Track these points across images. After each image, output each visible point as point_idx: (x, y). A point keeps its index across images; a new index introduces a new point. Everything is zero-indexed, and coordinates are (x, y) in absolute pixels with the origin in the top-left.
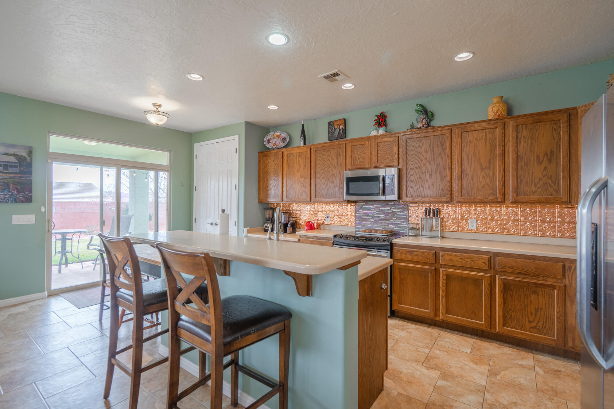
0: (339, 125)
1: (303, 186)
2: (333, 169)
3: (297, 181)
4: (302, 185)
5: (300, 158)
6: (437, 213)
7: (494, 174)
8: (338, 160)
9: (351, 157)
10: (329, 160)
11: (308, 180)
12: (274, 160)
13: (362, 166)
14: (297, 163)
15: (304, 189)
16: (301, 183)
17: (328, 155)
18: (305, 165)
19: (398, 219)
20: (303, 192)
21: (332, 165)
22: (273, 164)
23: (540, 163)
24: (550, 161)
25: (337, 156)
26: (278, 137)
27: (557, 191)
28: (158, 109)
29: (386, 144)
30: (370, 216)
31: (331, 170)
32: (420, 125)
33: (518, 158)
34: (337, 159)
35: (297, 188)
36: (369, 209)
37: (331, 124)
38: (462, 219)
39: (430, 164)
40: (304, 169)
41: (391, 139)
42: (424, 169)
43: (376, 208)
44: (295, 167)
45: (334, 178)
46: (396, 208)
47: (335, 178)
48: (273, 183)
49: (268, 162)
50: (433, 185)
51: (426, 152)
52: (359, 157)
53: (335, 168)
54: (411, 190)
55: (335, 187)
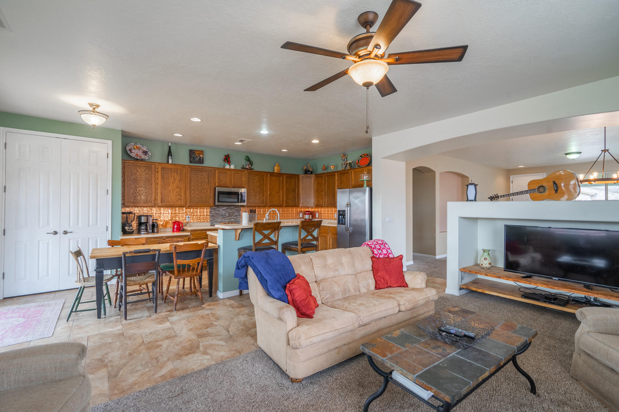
0: (200, 154)
1: (179, 195)
2: (205, 185)
3: (173, 190)
4: (177, 193)
5: (175, 173)
6: (255, 212)
7: (280, 195)
8: (209, 180)
9: (218, 179)
10: (201, 178)
11: (183, 191)
12: (145, 171)
13: (225, 186)
14: (173, 177)
15: (179, 197)
16: (177, 192)
17: (201, 175)
18: (181, 179)
19: (236, 216)
20: (179, 199)
21: (205, 182)
22: (144, 173)
23: (292, 192)
24: (294, 192)
25: (208, 177)
26: (139, 148)
27: (296, 202)
28: (96, 109)
29: (239, 175)
30: (220, 215)
31: (204, 185)
32: (247, 167)
33: (287, 190)
34: (208, 178)
35: (173, 196)
36: (219, 210)
37: (192, 152)
38: (263, 214)
39: (259, 188)
40: (179, 181)
41: (241, 173)
42: (256, 190)
43: (223, 210)
44: (170, 179)
45: (205, 191)
46: (235, 210)
47: (207, 191)
48: (144, 190)
49: (137, 171)
50: (259, 198)
51: (257, 182)
52: (223, 179)
53: (206, 184)
54: (251, 200)
55: (206, 197)
